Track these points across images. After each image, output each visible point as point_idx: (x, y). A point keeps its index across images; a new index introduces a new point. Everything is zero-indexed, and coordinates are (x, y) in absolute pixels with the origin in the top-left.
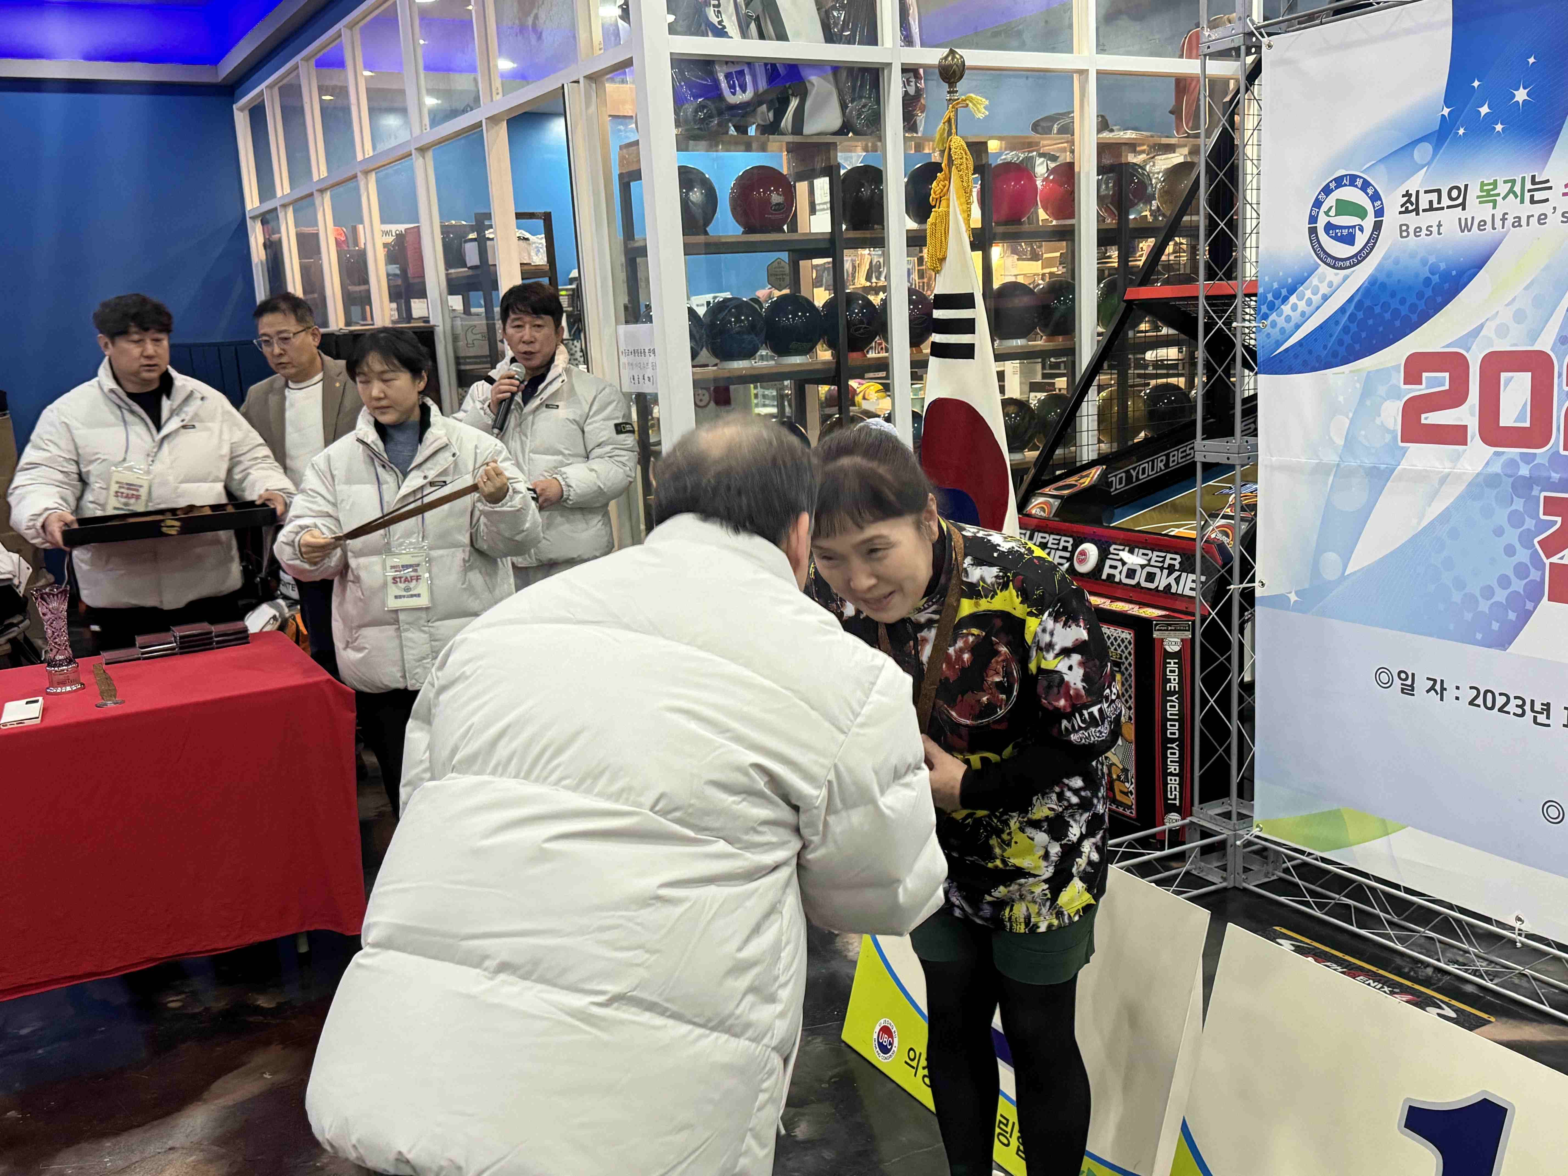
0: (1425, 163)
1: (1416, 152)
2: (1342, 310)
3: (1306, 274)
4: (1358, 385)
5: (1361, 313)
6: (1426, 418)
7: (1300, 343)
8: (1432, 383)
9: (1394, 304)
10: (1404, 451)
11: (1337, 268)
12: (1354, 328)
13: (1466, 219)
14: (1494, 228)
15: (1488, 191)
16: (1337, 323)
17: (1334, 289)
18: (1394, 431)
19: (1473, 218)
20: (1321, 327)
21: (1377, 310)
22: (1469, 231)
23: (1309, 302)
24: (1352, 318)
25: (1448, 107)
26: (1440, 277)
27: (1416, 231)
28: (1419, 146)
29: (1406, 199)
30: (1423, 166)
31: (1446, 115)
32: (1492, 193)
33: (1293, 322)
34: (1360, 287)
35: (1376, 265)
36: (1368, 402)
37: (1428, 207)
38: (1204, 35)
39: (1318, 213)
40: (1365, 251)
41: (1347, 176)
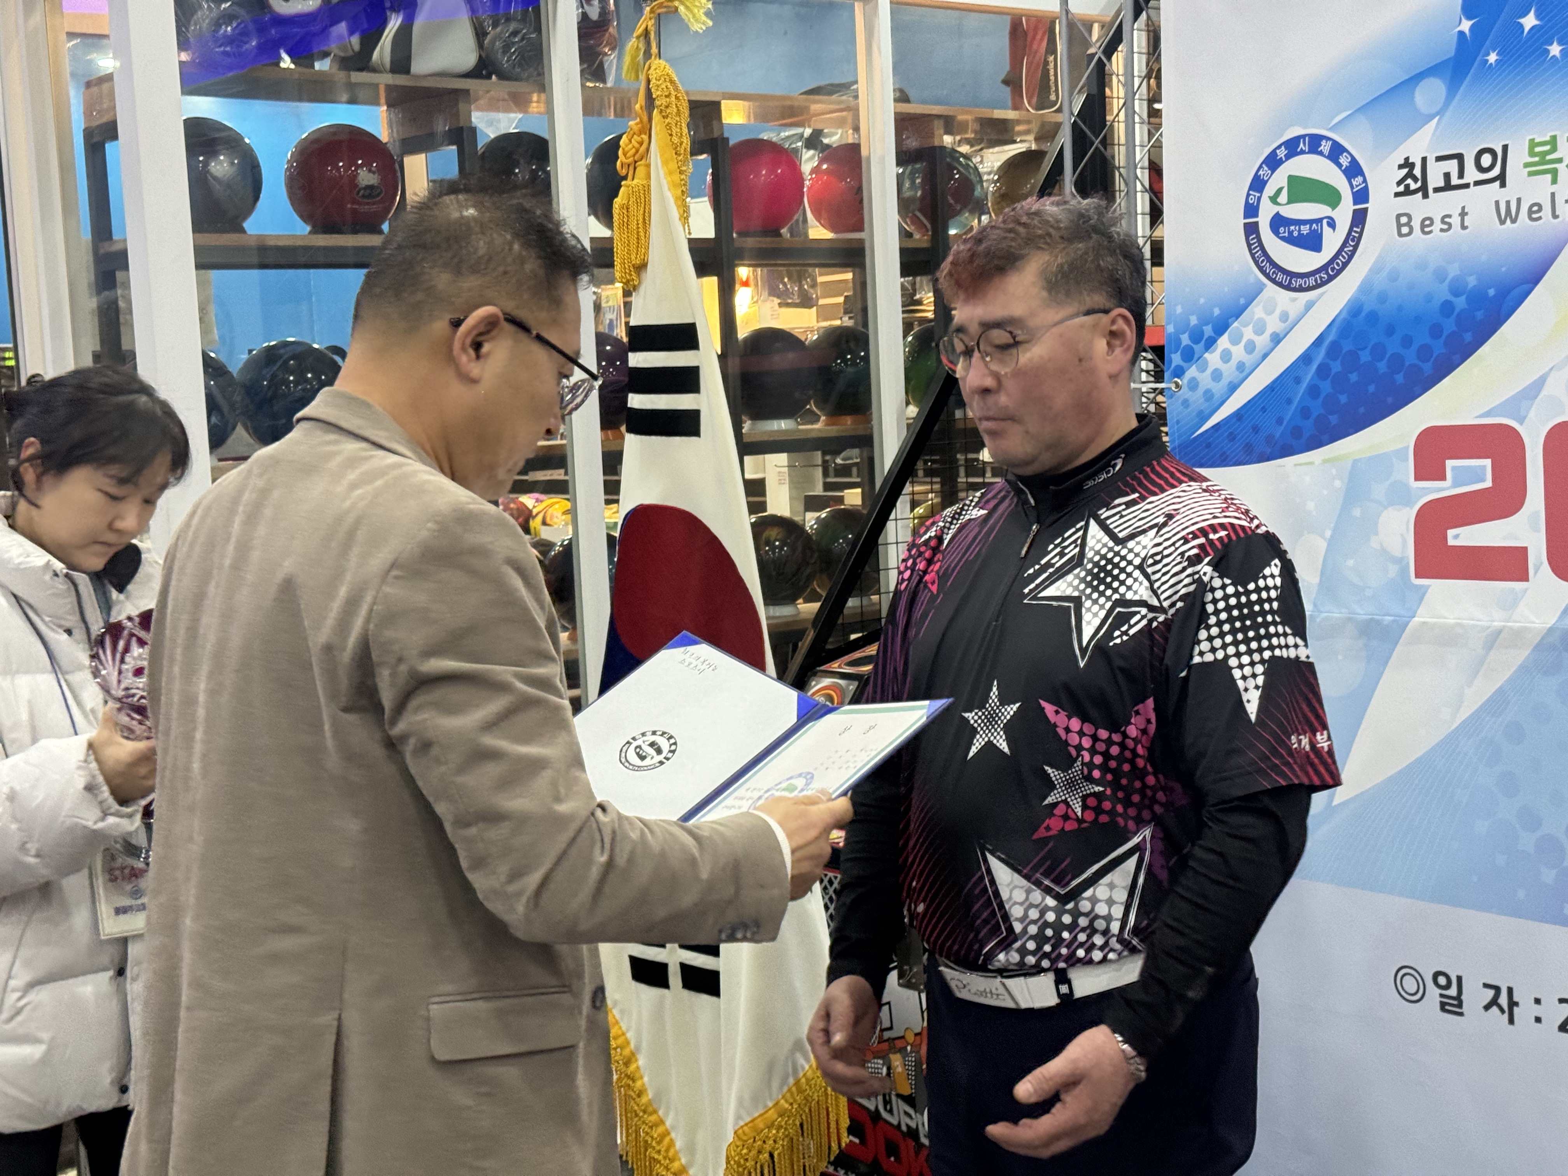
0: (1434, 110)
1: (1417, 93)
2: (1306, 358)
3: (1242, 301)
4: (1338, 483)
5: (1338, 362)
6: (1456, 537)
7: (1238, 415)
8: (1461, 477)
9: (1393, 346)
10: (1422, 593)
11: (1295, 290)
12: (1326, 387)
13: (1508, 203)
14: (1555, 216)
15: (1544, 154)
16: (1298, 381)
17: (1290, 325)
18: (1400, 561)
19: (1519, 200)
20: (1271, 388)
21: (1365, 357)
22: (1514, 221)
23: (1250, 347)
24: (1323, 371)
25: (1469, 18)
26: (1469, 300)
27: (1426, 224)
28: (1422, 84)
29: (1405, 171)
30: (1431, 117)
31: (1467, 31)
32: (1548, 157)
33: (1225, 382)
34: (1333, 321)
35: (1358, 284)
36: (1357, 512)
37: (1442, 184)
39: (1259, 199)
40: (1341, 260)
41: (1304, 137)
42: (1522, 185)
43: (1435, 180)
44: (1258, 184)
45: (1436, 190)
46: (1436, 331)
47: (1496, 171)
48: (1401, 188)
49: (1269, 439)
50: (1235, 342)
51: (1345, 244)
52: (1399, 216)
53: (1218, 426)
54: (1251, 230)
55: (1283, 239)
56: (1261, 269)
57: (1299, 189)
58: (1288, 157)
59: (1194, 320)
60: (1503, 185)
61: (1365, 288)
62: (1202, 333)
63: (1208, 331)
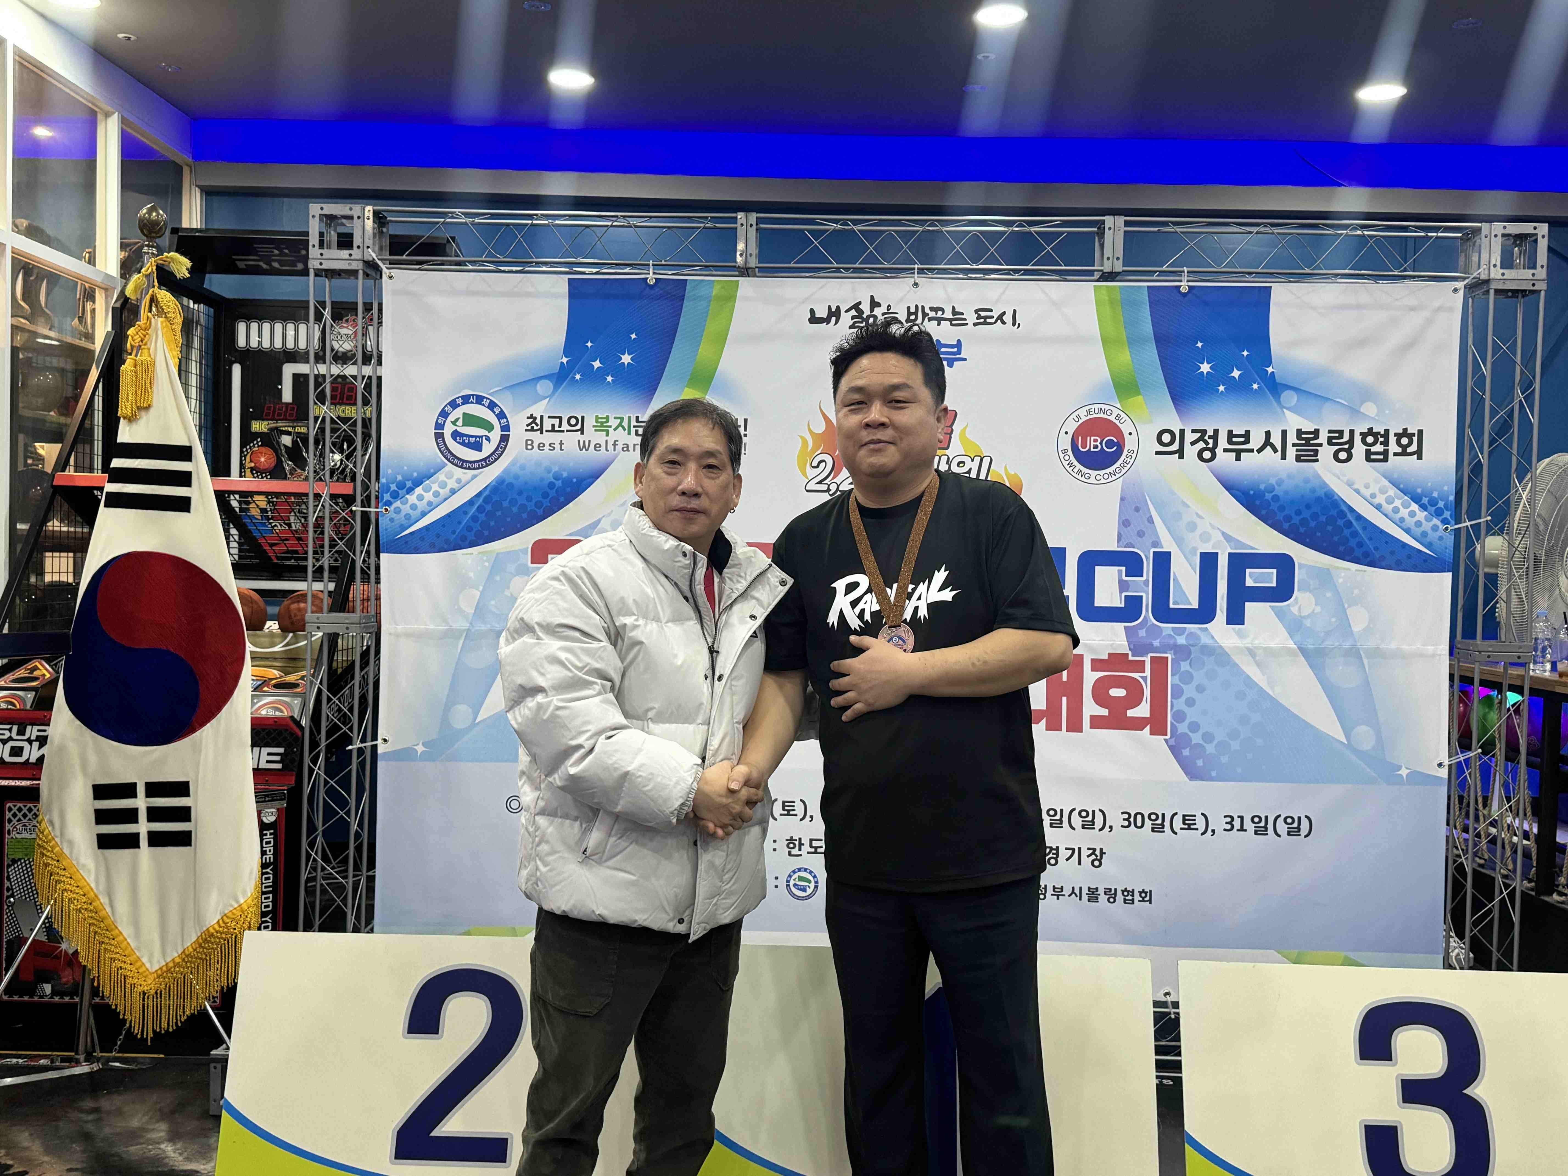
0: (546, 395)
1: (538, 386)
2: (471, 502)
3: (432, 471)
4: (487, 564)
5: (490, 505)
7: (427, 528)
9: (522, 500)
11: (465, 468)
12: (482, 517)
13: (584, 442)
14: (607, 450)
15: (602, 423)
16: (465, 513)
17: (462, 485)
19: (590, 441)
20: (449, 515)
21: (505, 504)
22: (587, 450)
23: (436, 494)
24: (480, 509)
25: (566, 357)
26: (563, 482)
27: (541, 446)
28: (541, 382)
29: (531, 420)
30: (545, 398)
31: (565, 363)
32: (605, 425)
33: (419, 510)
34: (488, 485)
35: (503, 469)
36: (498, 578)
37: (550, 429)
38: (314, 252)
39: (445, 422)
40: (494, 457)
41: (473, 395)
42: (591, 435)
43: (547, 425)
44: (444, 414)
45: (547, 431)
46: (545, 495)
47: (579, 427)
48: (529, 428)
49: (447, 541)
50: (427, 490)
51: (496, 449)
52: (527, 441)
53: (413, 533)
54: (439, 436)
55: (459, 443)
56: (445, 456)
57: (469, 420)
58: (463, 404)
59: (399, 478)
60: (582, 433)
61: (506, 471)
62: (405, 485)
63: (409, 484)
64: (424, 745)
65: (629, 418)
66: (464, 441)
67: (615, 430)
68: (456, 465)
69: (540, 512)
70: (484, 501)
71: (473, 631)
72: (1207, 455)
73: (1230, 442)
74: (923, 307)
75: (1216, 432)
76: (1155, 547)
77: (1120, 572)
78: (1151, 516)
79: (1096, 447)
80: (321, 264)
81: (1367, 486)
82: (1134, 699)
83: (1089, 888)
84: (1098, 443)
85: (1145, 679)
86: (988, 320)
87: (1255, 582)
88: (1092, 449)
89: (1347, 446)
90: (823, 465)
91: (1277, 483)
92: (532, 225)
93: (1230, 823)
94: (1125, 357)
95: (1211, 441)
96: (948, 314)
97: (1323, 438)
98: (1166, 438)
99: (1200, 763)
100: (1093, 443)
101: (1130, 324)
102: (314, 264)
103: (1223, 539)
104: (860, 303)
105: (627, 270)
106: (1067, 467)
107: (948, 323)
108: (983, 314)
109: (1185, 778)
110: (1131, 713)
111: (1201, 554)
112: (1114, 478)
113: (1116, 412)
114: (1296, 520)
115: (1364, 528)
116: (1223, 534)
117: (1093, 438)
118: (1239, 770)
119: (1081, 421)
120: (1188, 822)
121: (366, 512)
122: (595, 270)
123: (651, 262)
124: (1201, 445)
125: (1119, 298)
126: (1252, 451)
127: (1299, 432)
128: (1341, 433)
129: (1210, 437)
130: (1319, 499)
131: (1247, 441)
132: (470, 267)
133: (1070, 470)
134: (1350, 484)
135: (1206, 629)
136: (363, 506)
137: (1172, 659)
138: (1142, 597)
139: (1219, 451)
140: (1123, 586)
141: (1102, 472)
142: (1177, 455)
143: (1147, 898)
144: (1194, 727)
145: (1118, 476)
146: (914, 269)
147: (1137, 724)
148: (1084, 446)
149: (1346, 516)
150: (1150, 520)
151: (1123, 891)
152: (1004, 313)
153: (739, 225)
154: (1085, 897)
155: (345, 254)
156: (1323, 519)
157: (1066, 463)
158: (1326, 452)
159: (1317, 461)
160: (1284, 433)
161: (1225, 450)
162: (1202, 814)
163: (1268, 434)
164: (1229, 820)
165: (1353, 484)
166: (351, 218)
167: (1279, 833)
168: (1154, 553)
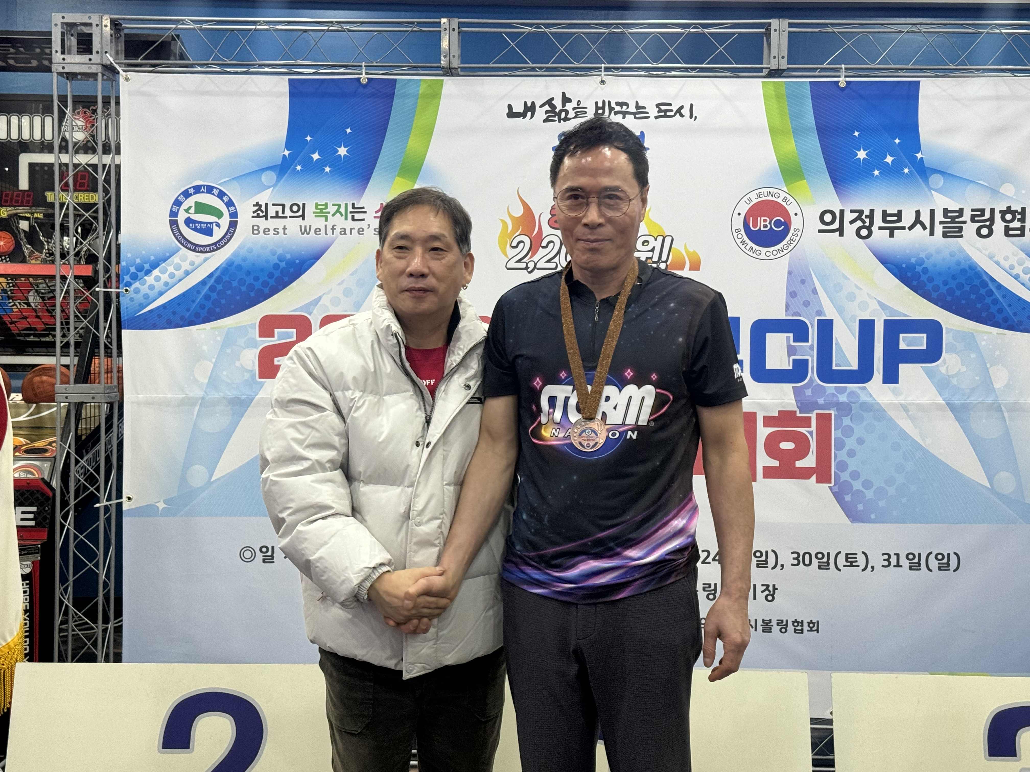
0: (270, 185)
1: (263, 176)
2: (203, 282)
3: (168, 254)
4: (219, 338)
5: (220, 285)
7: (164, 306)
8: (281, 336)
9: (249, 280)
10: (262, 385)
11: (198, 252)
12: (214, 295)
13: (305, 227)
14: (326, 234)
15: (321, 209)
16: (199, 292)
17: (195, 267)
18: (252, 371)
19: (310, 226)
20: (184, 295)
21: (235, 284)
22: (308, 234)
23: (172, 276)
24: (212, 289)
25: (288, 150)
26: (286, 264)
27: (266, 231)
28: (265, 172)
29: (257, 208)
30: (269, 187)
31: (287, 155)
32: (324, 211)
33: (156, 290)
34: (218, 267)
35: (232, 252)
36: (229, 351)
37: (274, 215)
38: (57, 57)
39: (178, 210)
40: (223, 241)
41: (204, 186)
42: (312, 220)
43: (271, 212)
44: (178, 203)
45: (272, 217)
46: (271, 275)
47: (300, 213)
48: (255, 214)
49: (182, 318)
50: (163, 272)
51: (226, 234)
52: (253, 226)
53: (151, 311)
54: (174, 223)
55: (192, 229)
56: (179, 241)
57: (201, 208)
58: (195, 193)
59: (138, 261)
60: (303, 219)
61: (235, 254)
62: (143, 268)
63: (147, 266)
64: (165, 502)
65: (346, 205)
66: (196, 227)
67: (333, 215)
68: (189, 249)
69: (266, 291)
70: (215, 281)
71: (207, 398)
72: (864, 232)
73: (884, 221)
74: (609, 103)
75: (872, 211)
76: (820, 315)
77: (788, 338)
78: (815, 288)
79: (765, 226)
80: (63, 68)
81: (1006, 259)
82: (802, 452)
83: (763, 620)
84: (767, 223)
85: (811, 433)
86: (668, 114)
87: (908, 346)
88: (762, 229)
89: (988, 223)
90: (521, 245)
91: (926, 257)
92: (256, 30)
93: (888, 560)
94: (790, 146)
95: (867, 220)
96: (632, 109)
97: (967, 216)
98: (828, 218)
99: (860, 507)
100: (763, 223)
101: (795, 116)
102: (56, 68)
103: (879, 308)
104: (552, 99)
105: (342, 70)
106: (740, 245)
107: (632, 116)
108: (663, 108)
109: (848, 521)
110: (799, 464)
111: (860, 320)
112: (782, 254)
113: (783, 195)
114: (944, 289)
115: (1004, 296)
116: (880, 303)
117: (763, 218)
118: (895, 513)
119: (752, 204)
120: (851, 560)
121: (108, 292)
122: (312, 71)
123: (363, 64)
124: (859, 224)
125: (785, 93)
126: (903, 228)
127: (946, 211)
128: (983, 211)
129: (866, 217)
130: (963, 271)
131: (899, 220)
132: (199, 69)
133: (743, 247)
134: (991, 257)
135: (865, 388)
136: (105, 287)
137: (835, 415)
138: (807, 360)
139: (875, 229)
140: (791, 351)
141: (771, 249)
142: (838, 233)
143: (815, 628)
144: (855, 475)
145: (785, 252)
146: (601, 68)
147: (805, 474)
148: (755, 226)
149: (987, 285)
150: (815, 291)
151: (793, 622)
152: (682, 107)
153: (442, 29)
154: (760, 628)
155: (85, 58)
156: (967, 288)
157: (739, 241)
158: (970, 229)
159: (962, 236)
160: (932, 212)
161: (880, 228)
162: (863, 553)
163: (918, 213)
164: (886, 557)
165: (994, 257)
166: (90, 25)
167: (931, 568)
168: (818, 320)
